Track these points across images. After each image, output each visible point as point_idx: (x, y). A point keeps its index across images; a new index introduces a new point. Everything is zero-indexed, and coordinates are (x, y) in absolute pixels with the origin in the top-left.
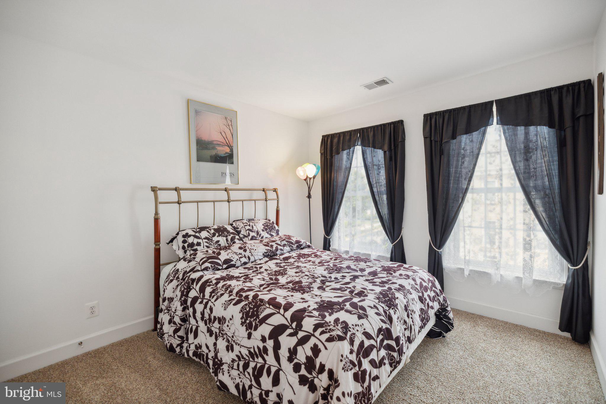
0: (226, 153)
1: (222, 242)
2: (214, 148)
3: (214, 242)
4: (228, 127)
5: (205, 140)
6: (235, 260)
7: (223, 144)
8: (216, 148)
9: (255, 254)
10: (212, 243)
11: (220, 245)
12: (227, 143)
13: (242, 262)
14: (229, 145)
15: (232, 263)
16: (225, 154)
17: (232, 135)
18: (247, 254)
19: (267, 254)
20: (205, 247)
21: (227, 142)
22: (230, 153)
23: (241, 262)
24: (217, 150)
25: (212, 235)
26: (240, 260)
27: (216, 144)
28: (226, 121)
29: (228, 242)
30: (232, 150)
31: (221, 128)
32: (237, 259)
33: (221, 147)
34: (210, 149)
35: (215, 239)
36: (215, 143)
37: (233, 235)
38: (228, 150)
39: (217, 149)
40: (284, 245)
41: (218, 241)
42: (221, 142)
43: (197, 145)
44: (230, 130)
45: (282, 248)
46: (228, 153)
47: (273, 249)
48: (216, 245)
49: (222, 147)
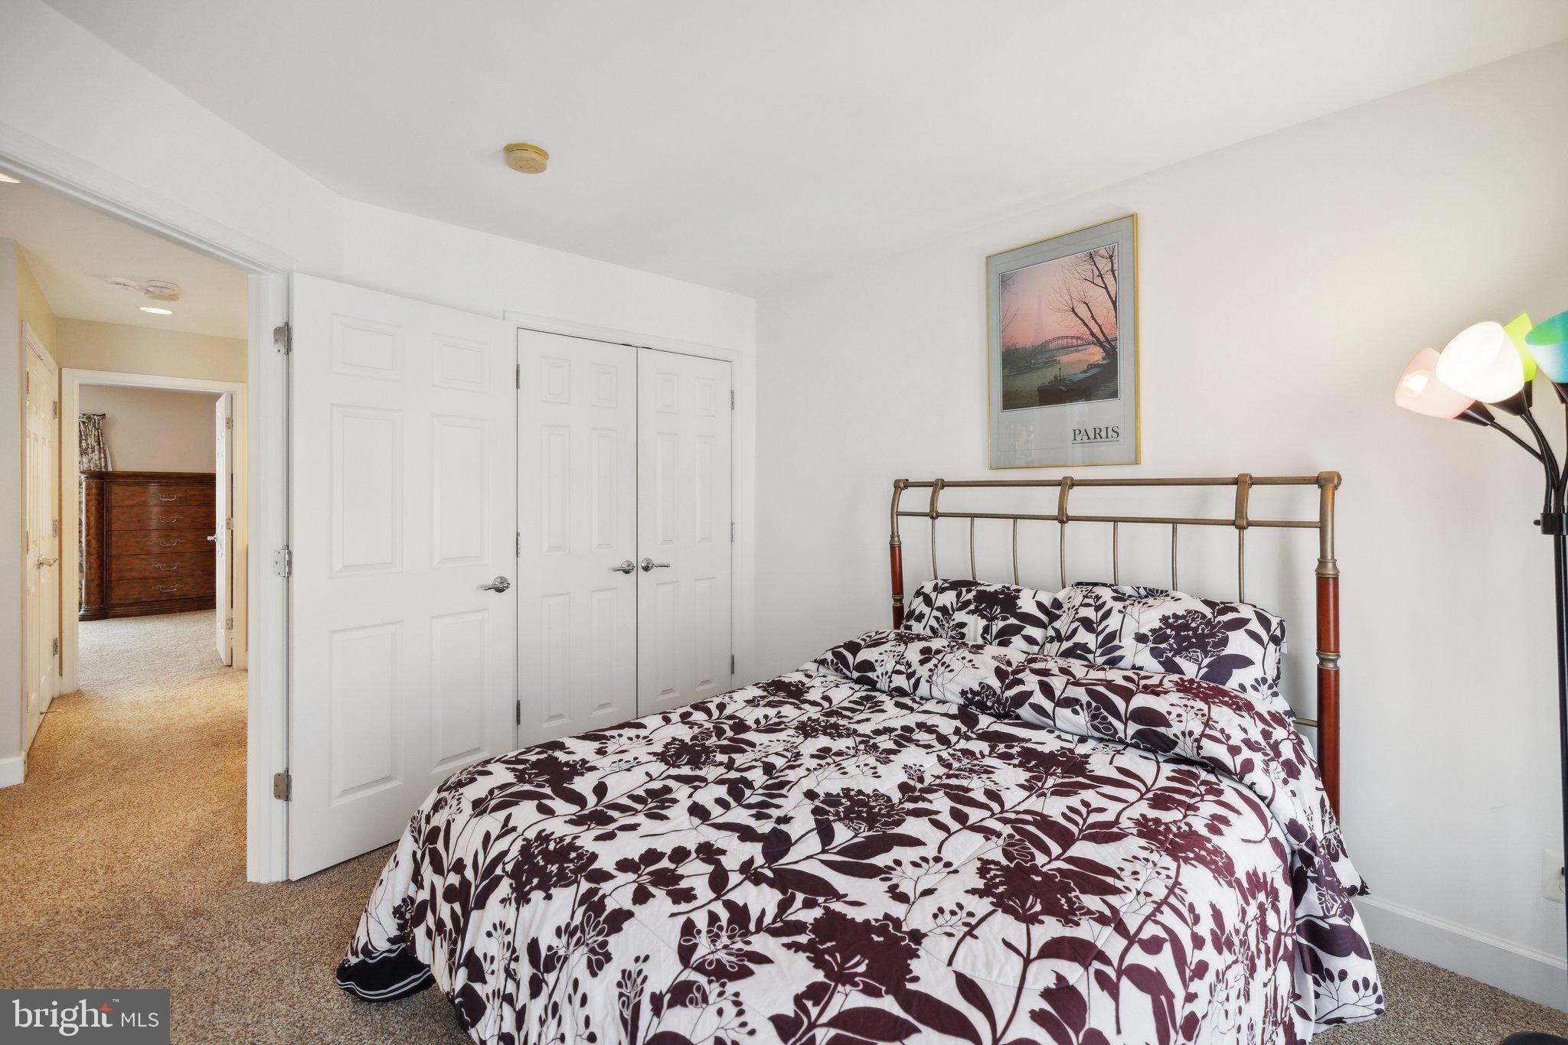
0: (1091, 367)
1: (969, 630)
2: (1051, 362)
3: (952, 623)
4: (1098, 281)
5: (1024, 349)
6: (879, 670)
7: (1080, 342)
8: (1058, 359)
9: (940, 680)
10: (947, 625)
11: (963, 636)
12: (1092, 334)
13: (893, 685)
14: (1102, 339)
15: (870, 674)
16: (1084, 372)
17: (1114, 303)
18: (923, 671)
19: (977, 698)
20: (928, 627)
21: (1096, 330)
22: (1104, 362)
23: (891, 682)
24: (1058, 366)
25: (960, 604)
26: (890, 677)
27: (1058, 349)
28: (1089, 267)
29: (985, 635)
30: (1111, 353)
31: (1075, 294)
32: (887, 673)
33: (1072, 352)
34: (1038, 369)
35: (960, 617)
36: (1052, 345)
37: (1016, 622)
38: (1096, 354)
39: (1059, 363)
40: (1070, 703)
41: (963, 625)
42: (1072, 337)
43: (1004, 367)
44: (1106, 288)
45: (1048, 705)
46: (1097, 366)
47: (1003, 693)
48: (954, 632)
49: (1078, 351)
